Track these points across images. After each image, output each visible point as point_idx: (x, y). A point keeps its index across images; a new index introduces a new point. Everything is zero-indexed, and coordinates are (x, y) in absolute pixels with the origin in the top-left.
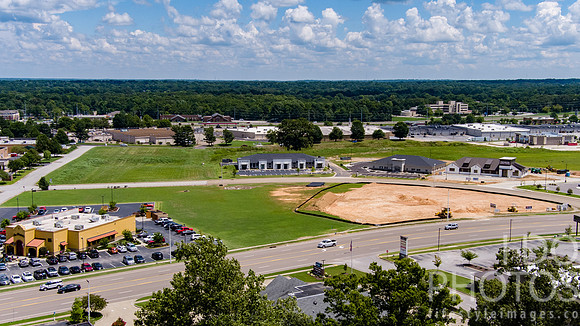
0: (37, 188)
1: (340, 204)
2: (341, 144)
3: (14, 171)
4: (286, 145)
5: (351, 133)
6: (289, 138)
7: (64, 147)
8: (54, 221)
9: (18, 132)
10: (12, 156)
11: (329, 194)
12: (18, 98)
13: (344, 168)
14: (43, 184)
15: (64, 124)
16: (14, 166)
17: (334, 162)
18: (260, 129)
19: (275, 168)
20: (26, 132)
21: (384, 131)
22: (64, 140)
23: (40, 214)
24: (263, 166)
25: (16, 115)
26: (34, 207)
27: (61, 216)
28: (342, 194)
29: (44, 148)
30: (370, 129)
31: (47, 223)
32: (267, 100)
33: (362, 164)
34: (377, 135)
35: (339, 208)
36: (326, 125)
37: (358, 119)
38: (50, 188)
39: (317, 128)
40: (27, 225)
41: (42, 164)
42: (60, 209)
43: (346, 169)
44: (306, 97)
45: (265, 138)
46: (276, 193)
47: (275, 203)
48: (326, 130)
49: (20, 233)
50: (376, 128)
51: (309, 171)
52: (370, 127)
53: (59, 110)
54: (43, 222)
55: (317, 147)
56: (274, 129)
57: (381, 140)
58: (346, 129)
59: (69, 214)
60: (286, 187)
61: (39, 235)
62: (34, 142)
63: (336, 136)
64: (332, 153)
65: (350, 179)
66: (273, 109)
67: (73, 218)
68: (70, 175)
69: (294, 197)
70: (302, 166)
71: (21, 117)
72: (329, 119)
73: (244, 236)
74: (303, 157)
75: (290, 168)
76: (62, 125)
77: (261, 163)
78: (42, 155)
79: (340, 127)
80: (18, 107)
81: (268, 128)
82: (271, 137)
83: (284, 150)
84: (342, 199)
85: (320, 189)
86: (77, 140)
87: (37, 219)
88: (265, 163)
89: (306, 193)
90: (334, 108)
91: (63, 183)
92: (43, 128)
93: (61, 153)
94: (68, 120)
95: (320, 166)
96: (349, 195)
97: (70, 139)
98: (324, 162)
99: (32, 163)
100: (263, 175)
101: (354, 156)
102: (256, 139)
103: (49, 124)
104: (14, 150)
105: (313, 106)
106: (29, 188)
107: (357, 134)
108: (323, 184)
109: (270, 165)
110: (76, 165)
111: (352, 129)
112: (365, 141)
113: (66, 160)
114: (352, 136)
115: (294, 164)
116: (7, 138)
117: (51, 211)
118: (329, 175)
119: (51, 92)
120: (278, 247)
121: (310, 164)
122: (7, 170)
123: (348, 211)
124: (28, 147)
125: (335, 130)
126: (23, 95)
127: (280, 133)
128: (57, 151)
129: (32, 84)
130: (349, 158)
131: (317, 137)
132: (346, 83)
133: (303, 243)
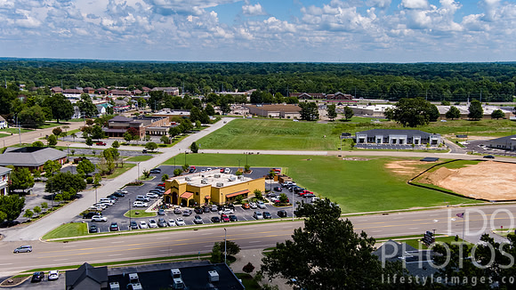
0: (189, 151)
1: (454, 179)
2: (457, 123)
3: (173, 136)
4: (402, 122)
5: (468, 113)
6: (405, 116)
7: (211, 118)
8: (200, 178)
9: (177, 105)
10: (172, 124)
11: (443, 169)
12: (178, 77)
13: (460, 145)
14: (194, 148)
15: (212, 99)
16: (174, 132)
17: (450, 139)
18: (378, 106)
19: (390, 142)
20: (183, 105)
21: (504, 111)
22: (211, 112)
23: (191, 172)
24: (379, 140)
25: (176, 91)
26: (187, 166)
27: (206, 174)
28: (456, 170)
29: (196, 119)
30: (488, 109)
31: (195, 180)
32: (386, 81)
33: (478, 142)
34: (497, 115)
35: (453, 183)
36: (443, 104)
37: (477, 99)
38: (199, 151)
39: (434, 107)
40: (181, 180)
41: (194, 131)
42: (206, 169)
43: (462, 146)
44: (425, 79)
45: (382, 115)
46: (391, 166)
47: (390, 175)
48: (443, 109)
49: (175, 186)
50: (496, 109)
51: (424, 147)
52: (489, 107)
53: (208, 88)
54: (193, 178)
55: (432, 125)
56: (392, 107)
57: (501, 120)
58: (464, 108)
59: (212, 173)
60: (401, 161)
61: (190, 189)
62: (189, 113)
63: (453, 114)
64: (448, 131)
65: (465, 156)
66: (392, 89)
67: (215, 176)
68: (213, 142)
69: (406, 170)
70: (417, 141)
71: (180, 93)
72: (447, 100)
73: (359, 202)
74: (418, 133)
75: (405, 143)
76: (210, 100)
77: (378, 137)
78: (194, 124)
79: (457, 107)
80: (178, 85)
81: (386, 106)
82: (388, 114)
83: (401, 127)
84: (456, 175)
85: (434, 164)
86: (221, 113)
87: (188, 176)
88: (381, 137)
89: (420, 166)
90: (452, 88)
91: (209, 148)
92: (196, 102)
93: (208, 123)
94: (215, 96)
95: (435, 142)
96: (463, 171)
97: (216, 111)
98: (439, 139)
99: (186, 130)
100: (379, 148)
101: (470, 135)
102: (374, 116)
103: (200, 99)
104: (173, 119)
105: (431, 86)
106: (183, 151)
107: (475, 114)
108: (437, 159)
109: (386, 140)
110: (220, 133)
111: (470, 109)
112: (483, 121)
113: (212, 128)
114: (469, 116)
115: (410, 140)
116: (169, 110)
117: (199, 170)
118: (443, 151)
119: (203, 73)
120: (390, 215)
121: (425, 141)
122: (168, 136)
123: (462, 186)
124: (184, 117)
125: (453, 109)
126: (182, 75)
127: (397, 111)
128: (206, 121)
129: (190, 66)
130: (466, 136)
131: (434, 116)
132: (466, 65)
133: (415, 213)
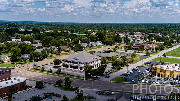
0: (162, 56)
3: (156, 50)
7: (172, 44)
8: (166, 67)
9: (159, 39)
10: (156, 46)
12: (160, 29)
14: (164, 55)
16: (156, 49)
20: (161, 39)
22: (172, 42)
23: (162, 64)
25: (159, 34)
26: (161, 62)
27: (169, 66)
29: (166, 44)
31: (164, 67)
38: (166, 57)
40: (158, 67)
41: (165, 49)
42: (169, 64)
49: (156, 69)
53: (172, 33)
59: (171, 65)
61: (162, 70)
62: (163, 42)
67: (172, 67)
68: (173, 53)
76: (172, 38)
78: (165, 46)
80: (160, 32)
86: (177, 42)
87: (161, 66)
91: (170, 56)
92: (166, 38)
93: (171, 46)
94: (175, 36)
97: (175, 42)
99: (162, 49)
103: (168, 37)
104: (157, 44)
106: (160, 56)
110: (176, 50)
113: (172, 49)
116: (155, 41)
117: (166, 64)
119: (171, 27)
122: (154, 50)
124: (161, 44)
126: (162, 28)
129: (165, 25)
